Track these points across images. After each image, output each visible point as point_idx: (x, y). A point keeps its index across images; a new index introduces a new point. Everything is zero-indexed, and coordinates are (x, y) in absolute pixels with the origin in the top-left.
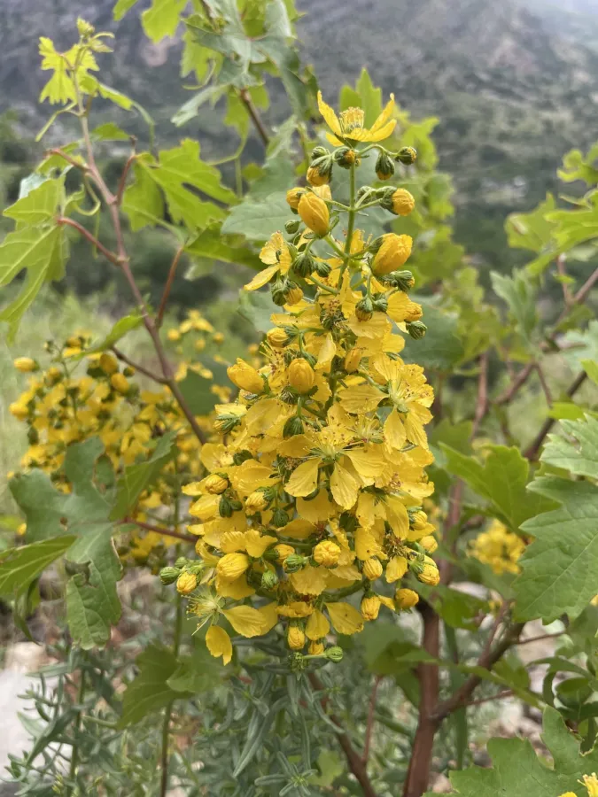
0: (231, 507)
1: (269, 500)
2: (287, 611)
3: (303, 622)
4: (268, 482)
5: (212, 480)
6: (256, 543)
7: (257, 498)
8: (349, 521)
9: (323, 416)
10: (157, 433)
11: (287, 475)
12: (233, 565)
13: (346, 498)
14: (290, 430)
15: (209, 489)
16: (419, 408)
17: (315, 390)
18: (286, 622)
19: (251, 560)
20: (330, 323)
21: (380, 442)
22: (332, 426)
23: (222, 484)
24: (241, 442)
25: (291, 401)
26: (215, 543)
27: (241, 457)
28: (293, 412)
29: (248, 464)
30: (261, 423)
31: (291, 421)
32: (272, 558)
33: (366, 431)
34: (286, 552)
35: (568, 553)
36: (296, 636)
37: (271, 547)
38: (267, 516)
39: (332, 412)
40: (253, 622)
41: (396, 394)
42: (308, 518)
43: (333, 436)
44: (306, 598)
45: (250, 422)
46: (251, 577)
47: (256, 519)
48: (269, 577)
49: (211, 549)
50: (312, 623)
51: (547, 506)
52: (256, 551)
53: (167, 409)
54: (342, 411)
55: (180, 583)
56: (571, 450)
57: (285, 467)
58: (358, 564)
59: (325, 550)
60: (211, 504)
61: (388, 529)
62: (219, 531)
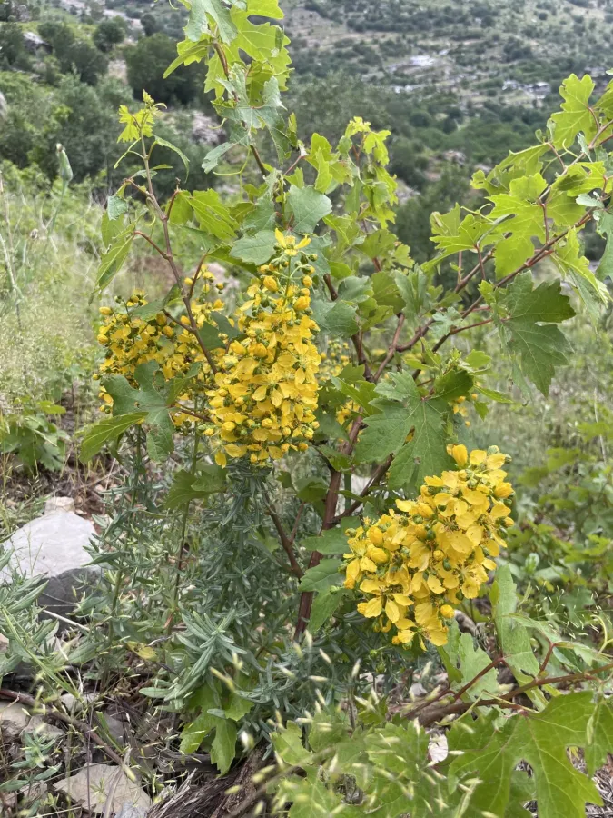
0: (229, 402)
1: (245, 401)
2: (251, 447)
3: (257, 453)
4: (245, 393)
5: (221, 391)
6: (239, 418)
7: (240, 400)
8: (278, 412)
9: (270, 367)
10: (187, 359)
11: (254, 391)
12: (229, 426)
13: (277, 402)
14: (256, 372)
15: (220, 395)
16: (313, 366)
17: (266, 357)
18: (250, 452)
19: (237, 425)
20: (276, 328)
21: (294, 380)
22: (274, 372)
23: (226, 393)
24: (234, 375)
25: (257, 360)
26: (221, 418)
27: (235, 381)
28: (258, 365)
29: (237, 385)
30: (244, 368)
31: (256, 369)
32: (245, 424)
33: (288, 375)
34: (251, 423)
35: (383, 434)
36: (254, 458)
37: (245, 420)
38: (244, 408)
39: (274, 366)
40: (236, 452)
41: (302, 360)
42: (262, 409)
43: (273, 376)
44: (259, 443)
45: (239, 367)
46: (236, 432)
47: (239, 409)
48: (243, 432)
49: (220, 420)
50: (261, 455)
51: (377, 412)
52: (239, 422)
53: (192, 346)
54: (279, 366)
55: (206, 432)
56: (390, 387)
57: (253, 388)
58: (281, 429)
59: (266, 422)
60: (219, 401)
61: (296, 416)
62: (222, 413)
